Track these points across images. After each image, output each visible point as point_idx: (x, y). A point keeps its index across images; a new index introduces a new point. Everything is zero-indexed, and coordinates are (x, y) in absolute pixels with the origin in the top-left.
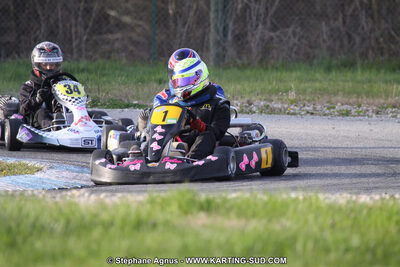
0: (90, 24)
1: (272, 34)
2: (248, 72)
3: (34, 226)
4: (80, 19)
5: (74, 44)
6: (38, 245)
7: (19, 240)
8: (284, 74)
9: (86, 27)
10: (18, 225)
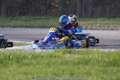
0: (46, 7)
1: (94, 9)
2: (87, 19)
3: (24, 57)
4: (43, 6)
5: (42, 12)
6: (24, 61)
7: (20, 60)
8: (97, 19)
9: (45, 7)
10: (20, 57)
